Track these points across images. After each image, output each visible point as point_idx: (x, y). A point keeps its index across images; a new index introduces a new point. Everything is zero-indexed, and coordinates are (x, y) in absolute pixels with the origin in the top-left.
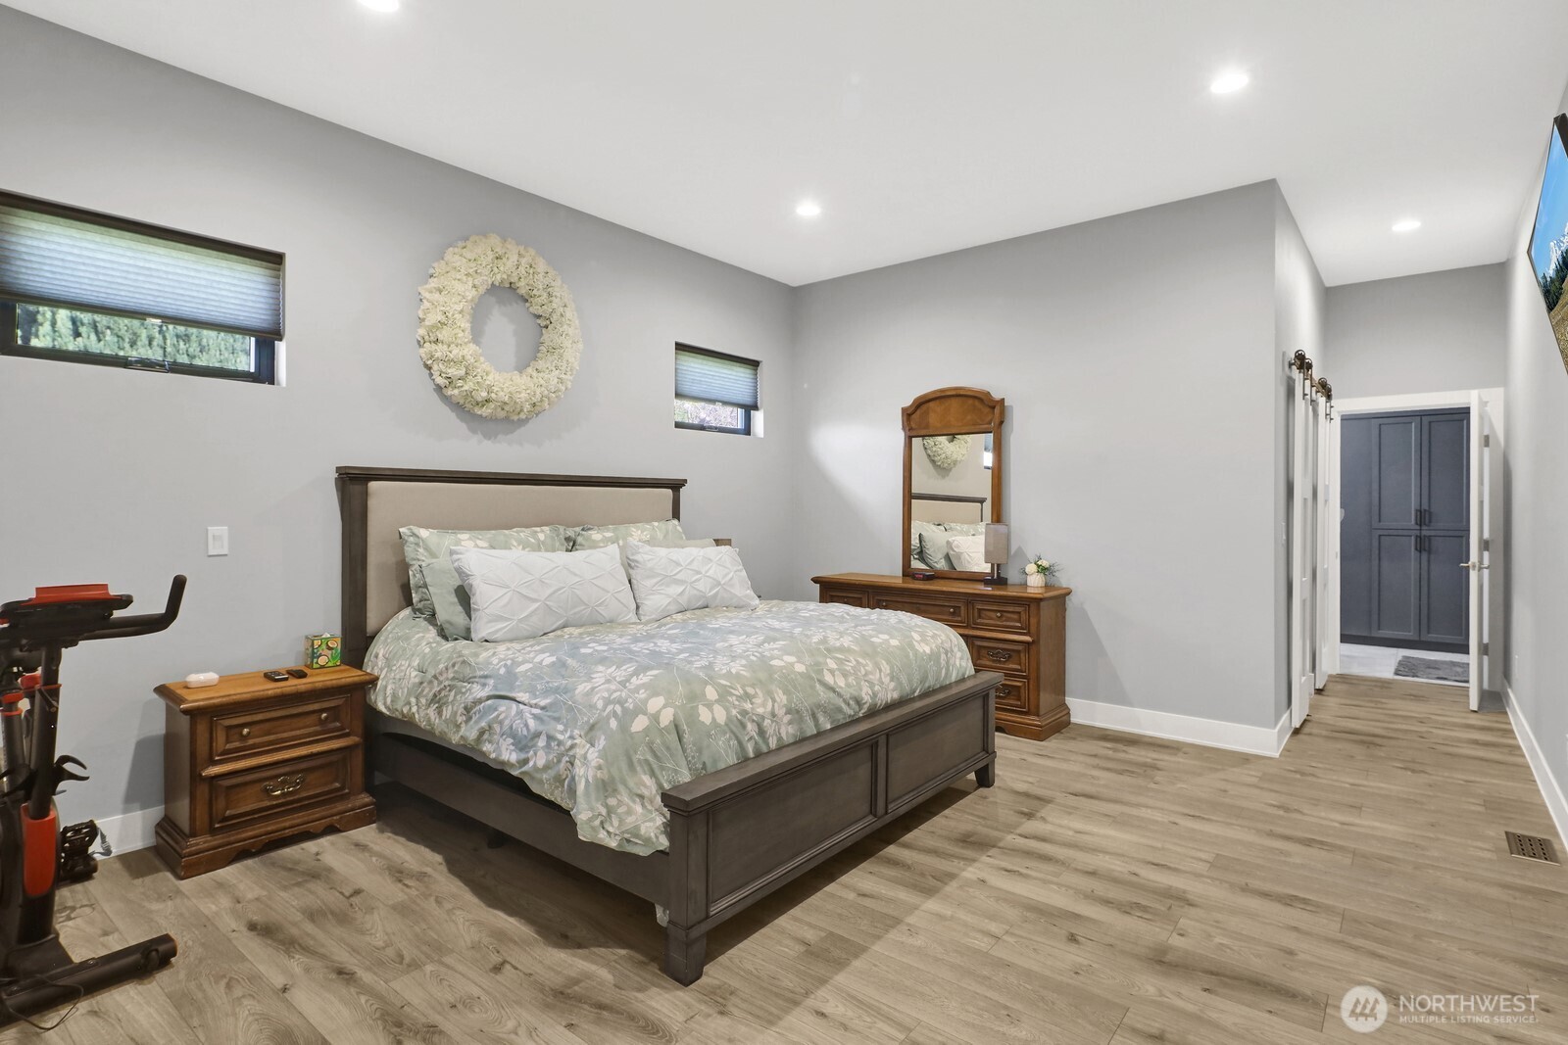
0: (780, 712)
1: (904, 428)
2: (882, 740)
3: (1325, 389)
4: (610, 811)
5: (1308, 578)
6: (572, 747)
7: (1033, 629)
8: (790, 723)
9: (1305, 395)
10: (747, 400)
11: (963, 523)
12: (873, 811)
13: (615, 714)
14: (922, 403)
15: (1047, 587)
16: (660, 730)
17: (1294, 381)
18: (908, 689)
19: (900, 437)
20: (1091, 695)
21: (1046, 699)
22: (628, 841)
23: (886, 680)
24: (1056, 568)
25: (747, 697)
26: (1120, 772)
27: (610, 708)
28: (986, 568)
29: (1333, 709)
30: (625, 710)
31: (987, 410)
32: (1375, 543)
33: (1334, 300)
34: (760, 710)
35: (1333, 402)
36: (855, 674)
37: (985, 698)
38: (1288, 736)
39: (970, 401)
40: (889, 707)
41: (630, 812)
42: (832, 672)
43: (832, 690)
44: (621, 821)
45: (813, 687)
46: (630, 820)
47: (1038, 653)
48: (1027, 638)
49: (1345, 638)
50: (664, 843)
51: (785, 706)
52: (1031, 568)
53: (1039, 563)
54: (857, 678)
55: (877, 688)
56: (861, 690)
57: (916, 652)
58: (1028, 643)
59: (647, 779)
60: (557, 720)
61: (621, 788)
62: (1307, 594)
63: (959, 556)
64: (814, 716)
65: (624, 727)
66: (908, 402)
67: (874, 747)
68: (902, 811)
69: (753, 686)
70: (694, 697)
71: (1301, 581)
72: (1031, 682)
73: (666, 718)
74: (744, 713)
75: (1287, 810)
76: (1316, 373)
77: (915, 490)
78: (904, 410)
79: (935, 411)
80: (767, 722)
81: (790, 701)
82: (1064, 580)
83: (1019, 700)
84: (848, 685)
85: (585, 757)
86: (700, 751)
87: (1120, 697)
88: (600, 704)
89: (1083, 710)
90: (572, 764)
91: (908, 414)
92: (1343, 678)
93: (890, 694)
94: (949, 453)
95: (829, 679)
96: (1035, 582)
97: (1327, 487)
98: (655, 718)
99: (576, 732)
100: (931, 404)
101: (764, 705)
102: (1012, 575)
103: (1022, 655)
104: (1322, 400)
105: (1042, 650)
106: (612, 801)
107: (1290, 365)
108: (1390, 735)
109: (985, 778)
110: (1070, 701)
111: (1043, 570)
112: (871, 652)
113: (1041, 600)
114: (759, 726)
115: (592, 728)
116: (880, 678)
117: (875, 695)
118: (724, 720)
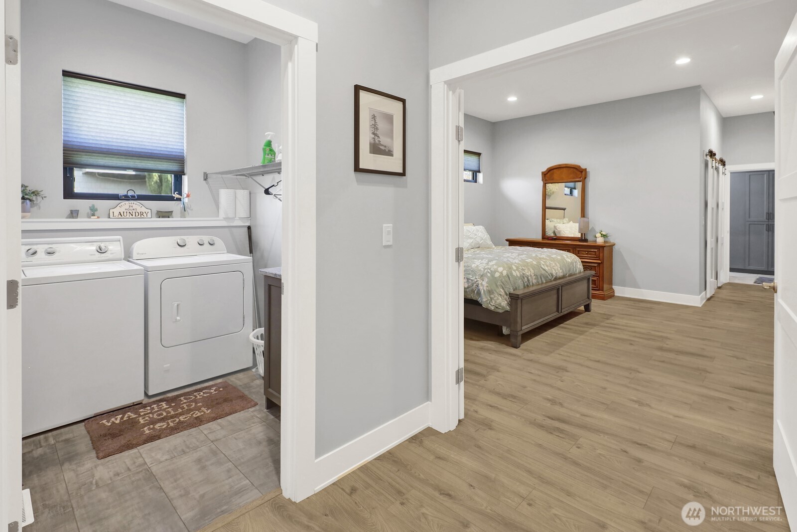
0: (533, 275)
1: (542, 180)
2: (560, 288)
3: (723, 162)
4: (491, 299)
5: (714, 240)
6: (477, 281)
7: (601, 257)
8: (535, 279)
9: (713, 167)
10: (476, 168)
11: (557, 218)
12: (558, 311)
13: (488, 272)
14: (550, 170)
15: (605, 242)
16: (503, 277)
17: (708, 161)
18: (565, 273)
19: (542, 183)
20: (624, 284)
21: (606, 286)
22: (497, 308)
23: (559, 269)
24: (608, 235)
25: (523, 269)
26: (639, 309)
27: (486, 271)
28: (579, 235)
29: (724, 294)
30: (491, 271)
31: (580, 173)
32: (747, 228)
33: (728, 123)
34: (527, 274)
35: (727, 167)
36: (550, 266)
37: (589, 279)
38: (705, 301)
39: (572, 169)
40: (560, 278)
41: (498, 299)
42: (543, 265)
43: (545, 270)
44: (495, 302)
45: (539, 269)
46: (498, 301)
47: (603, 267)
48: (599, 261)
49: (732, 270)
50: (508, 308)
52: (598, 235)
53: (602, 233)
54: (551, 268)
55: (557, 271)
56: (552, 271)
57: (566, 261)
58: (599, 263)
59: (502, 290)
60: (469, 274)
61: (495, 292)
62: (714, 246)
63: (559, 232)
64: (541, 277)
65: (493, 276)
66: (544, 170)
67: (558, 290)
68: (566, 313)
69: (524, 267)
70: (510, 268)
71: (711, 241)
72: (600, 278)
73: (505, 273)
74: (524, 274)
75: (703, 320)
76: (718, 157)
77: (547, 205)
78: (543, 173)
79: (556, 173)
80: (530, 278)
81: (535, 272)
82: (612, 240)
83: (595, 285)
84: (548, 269)
85: (482, 284)
86: (515, 283)
87: (635, 285)
88: (482, 270)
89: (620, 291)
90: (478, 286)
91: (544, 174)
92: (729, 284)
93: (560, 274)
94: (551, 189)
95: (543, 266)
96: (600, 241)
97: (723, 203)
98: (501, 273)
99: (477, 277)
100: (554, 170)
101: (528, 273)
102: (590, 238)
103: (597, 268)
104: (721, 167)
105: (605, 266)
106: (492, 296)
107: (707, 155)
108: (748, 301)
109: (587, 308)
110: (613, 287)
111: (603, 236)
112: (553, 260)
113: (605, 246)
114: (528, 278)
115: (482, 276)
116: (557, 268)
117: (556, 274)
118: (519, 275)
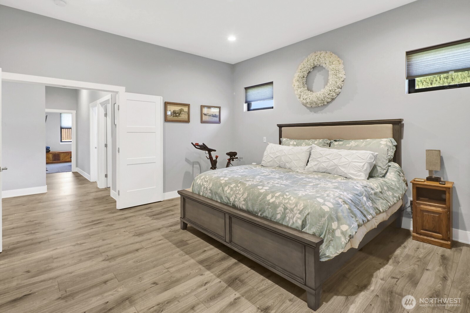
0: (208, 189)
8: (209, 192)
23: (242, 199)
34: (206, 186)
36: (234, 191)
42: (229, 187)
43: (224, 191)
45: (219, 187)
51: (210, 188)
54: (233, 193)
55: (237, 200)
56: (232, 197)
74: (203, 184)
81: (212, 187)
84: (229, 193)
93: (241, 204)
95: (226, 188)
116: (240, 197)
117: (234, 201)
118: (199, 183)
